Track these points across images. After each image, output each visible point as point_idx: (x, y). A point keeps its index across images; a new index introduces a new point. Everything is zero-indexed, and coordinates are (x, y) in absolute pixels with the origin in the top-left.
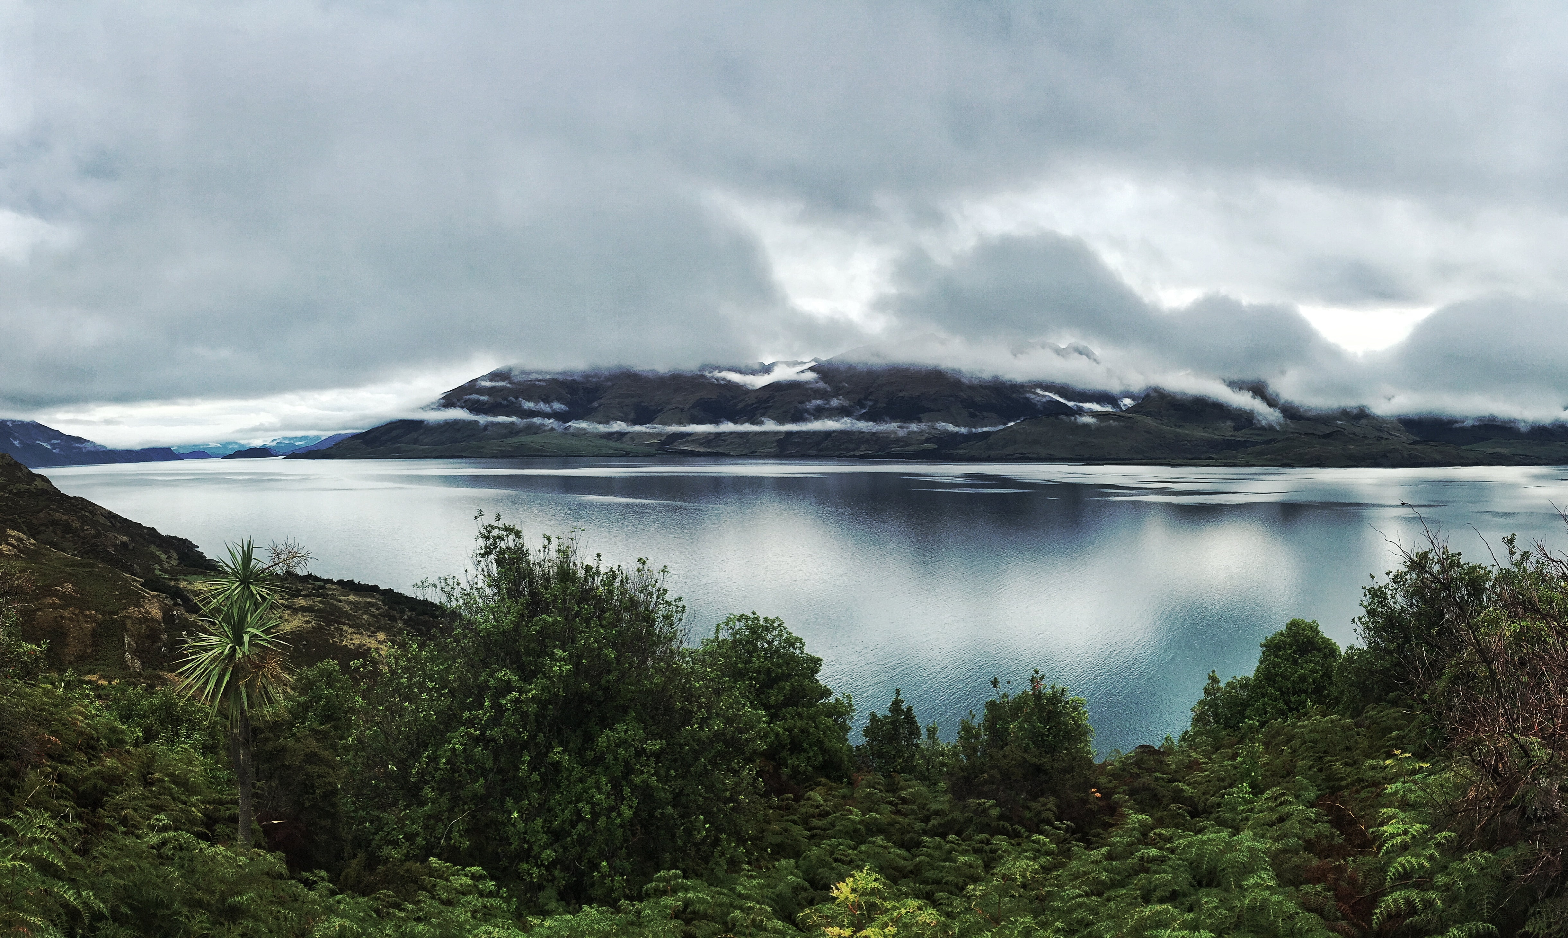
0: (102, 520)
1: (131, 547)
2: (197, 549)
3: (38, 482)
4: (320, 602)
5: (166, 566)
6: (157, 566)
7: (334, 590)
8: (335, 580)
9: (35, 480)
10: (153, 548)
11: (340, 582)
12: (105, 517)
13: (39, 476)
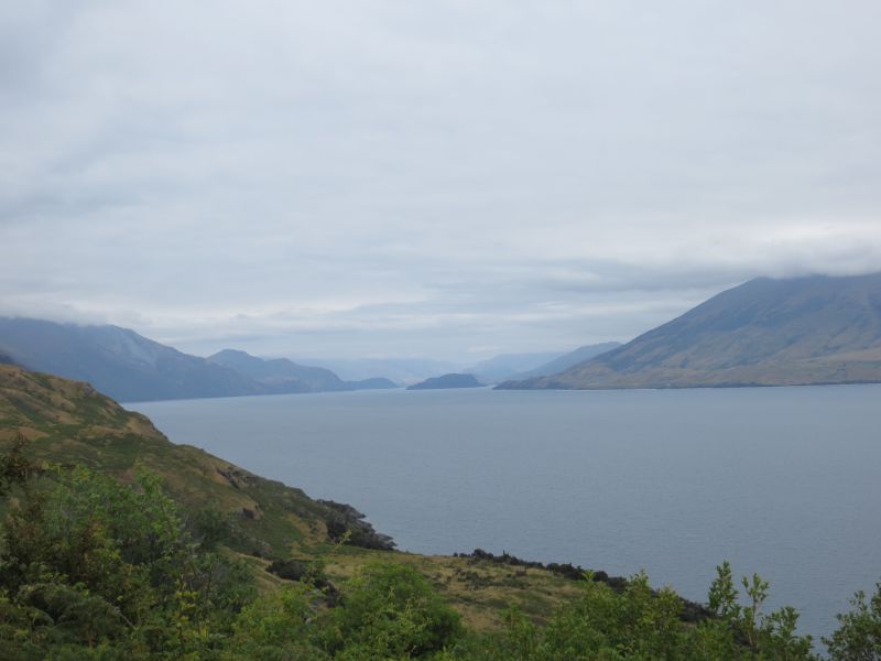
0: (220, 479)
1: (257, 517)
2: (363, 520)
3: (132, 425)
4: (519, 595)
5: (309, 542)
6: (295, 544)
7: (542, 577)
8: (545, 565)
9: (127, 420)
10: (292, 519)
11: (553, 567)
12: (224, 475)
13: (134, 414)
